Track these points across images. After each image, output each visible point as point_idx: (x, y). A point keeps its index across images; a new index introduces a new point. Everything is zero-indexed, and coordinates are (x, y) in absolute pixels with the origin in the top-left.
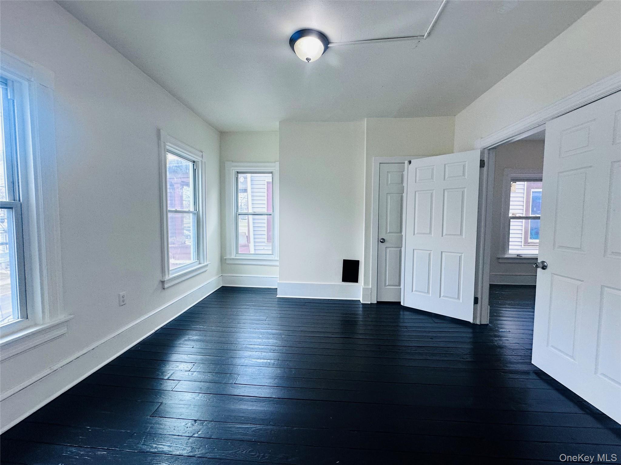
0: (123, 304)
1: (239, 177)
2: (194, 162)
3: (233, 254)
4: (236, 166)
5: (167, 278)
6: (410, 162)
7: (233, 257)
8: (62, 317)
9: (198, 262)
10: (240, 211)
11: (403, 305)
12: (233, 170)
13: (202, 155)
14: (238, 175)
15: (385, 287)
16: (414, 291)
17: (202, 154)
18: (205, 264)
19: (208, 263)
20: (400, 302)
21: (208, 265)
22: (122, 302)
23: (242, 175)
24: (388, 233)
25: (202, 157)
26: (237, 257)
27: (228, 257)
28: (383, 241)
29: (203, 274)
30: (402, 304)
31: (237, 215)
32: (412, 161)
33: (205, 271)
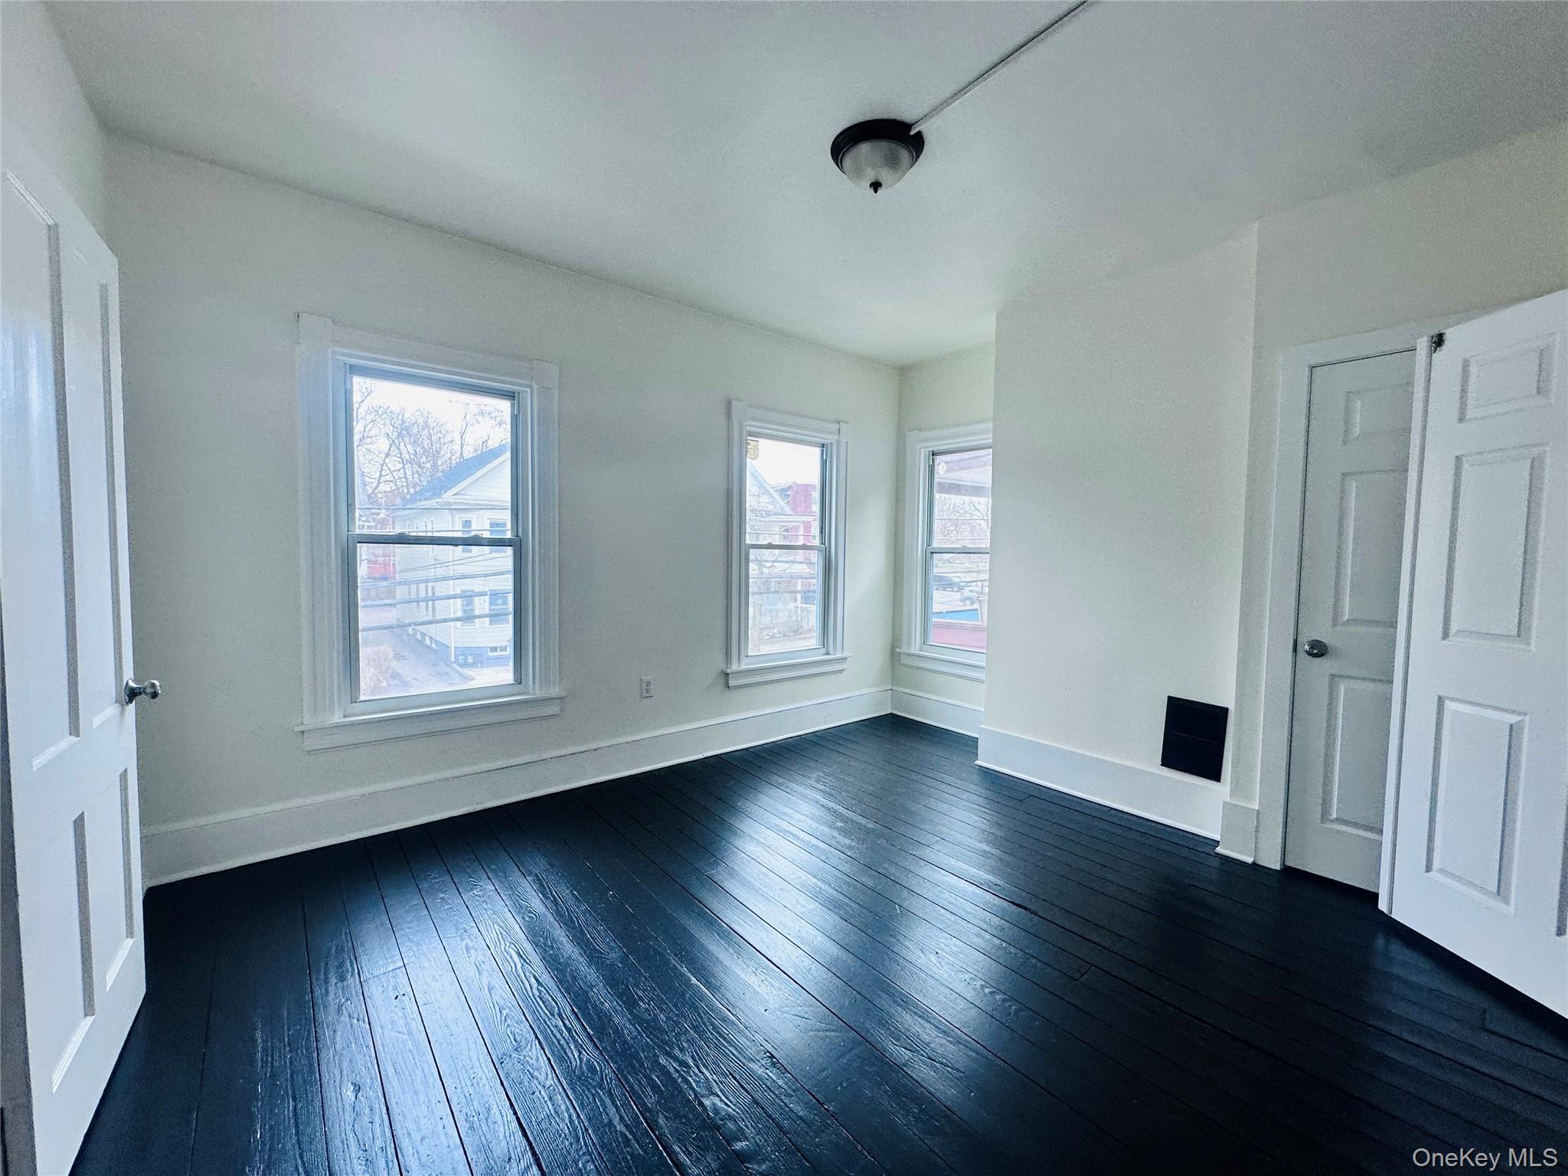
0: (645, 695)
1: (936, 462)
2: (823, 445)
3: (913, 643)
4: (926, 440)
5: (735, 667)
6: (1439, 341)
7: (913, 651)
8: (555, 691)
9: (824, 650)
10: (935, 545)
11: (1386, 911)
12: (922, 450)
13: (839, 429)
14: (933, 460)
15: (1322, 822)
16: (1436, 871)
17: (838, 425)
18: (839, 655)
19: (846, 654)
20: (1375, 897)
21: (846, 658)
22: (646, 692)
23: (942, 459)
24: (1344, 624)
25: (839, 433)
26: (924, 651)
27: (904, 649)
28: (1319, 650)
29: (831, 677)
30: (1383, 906)
31: (930, 553)
32: (1450, 334)
33: (841, 671)
